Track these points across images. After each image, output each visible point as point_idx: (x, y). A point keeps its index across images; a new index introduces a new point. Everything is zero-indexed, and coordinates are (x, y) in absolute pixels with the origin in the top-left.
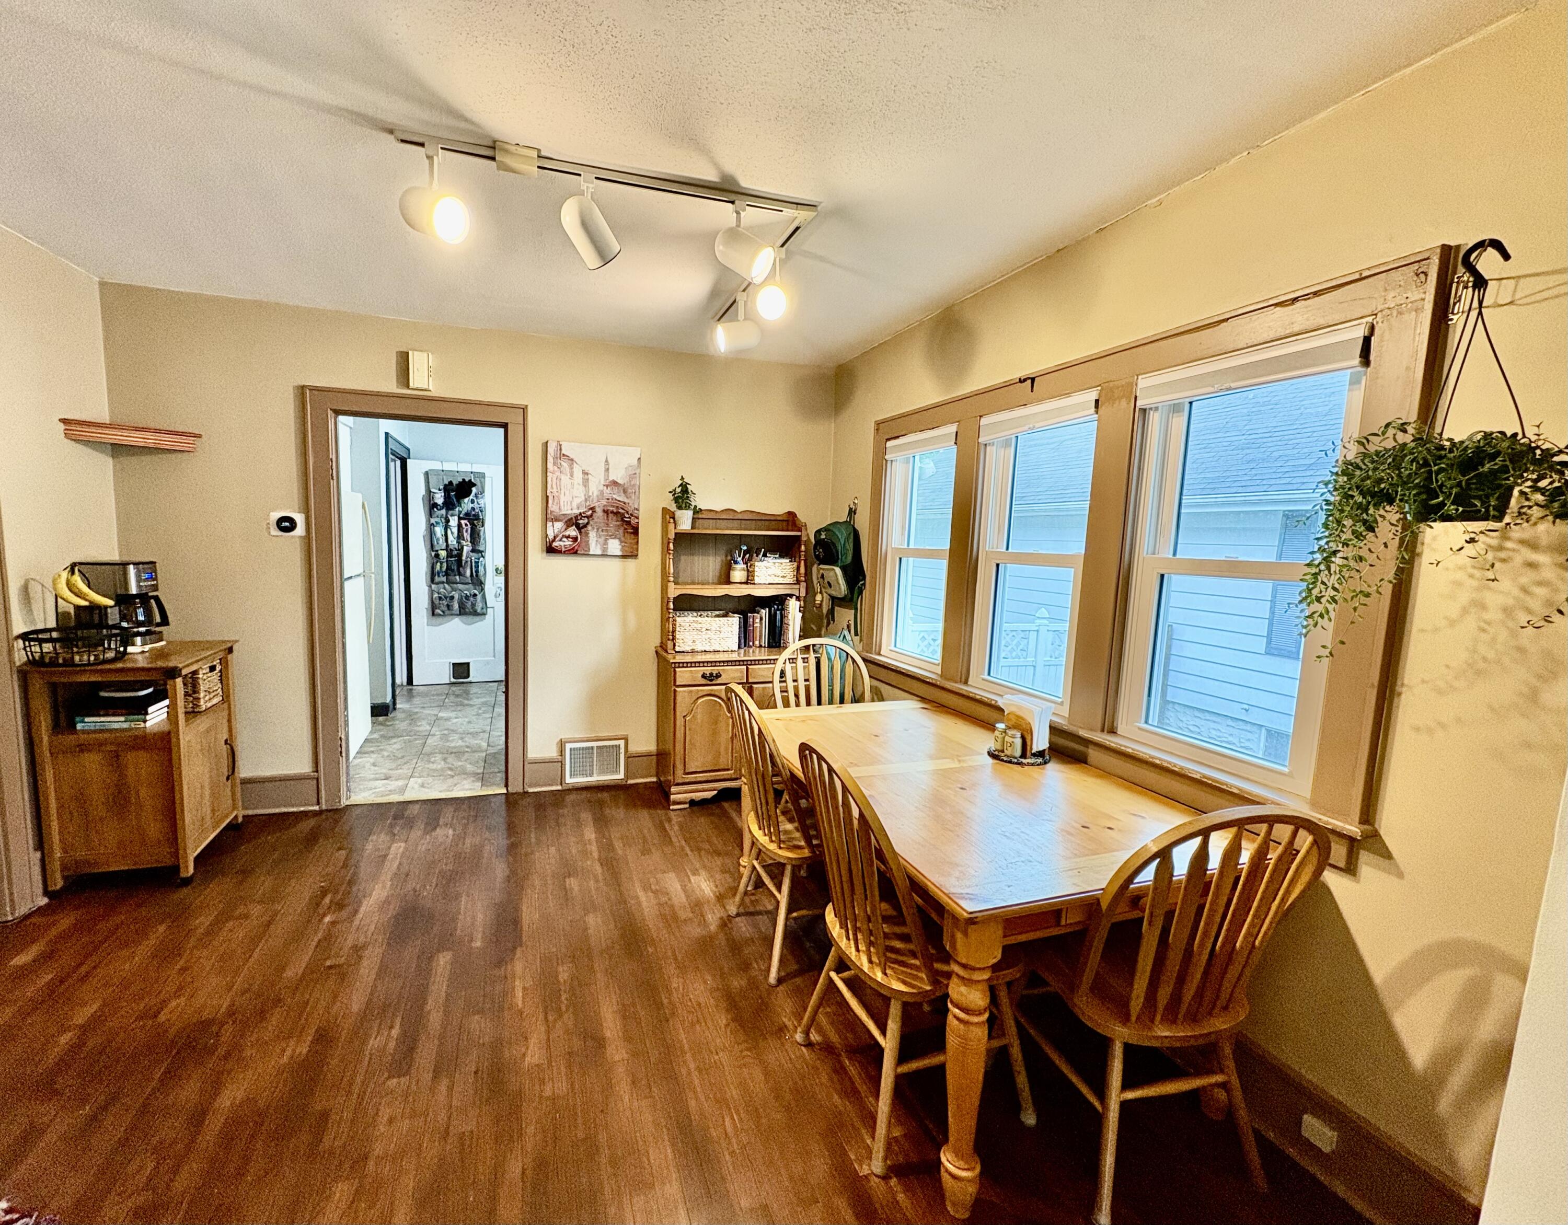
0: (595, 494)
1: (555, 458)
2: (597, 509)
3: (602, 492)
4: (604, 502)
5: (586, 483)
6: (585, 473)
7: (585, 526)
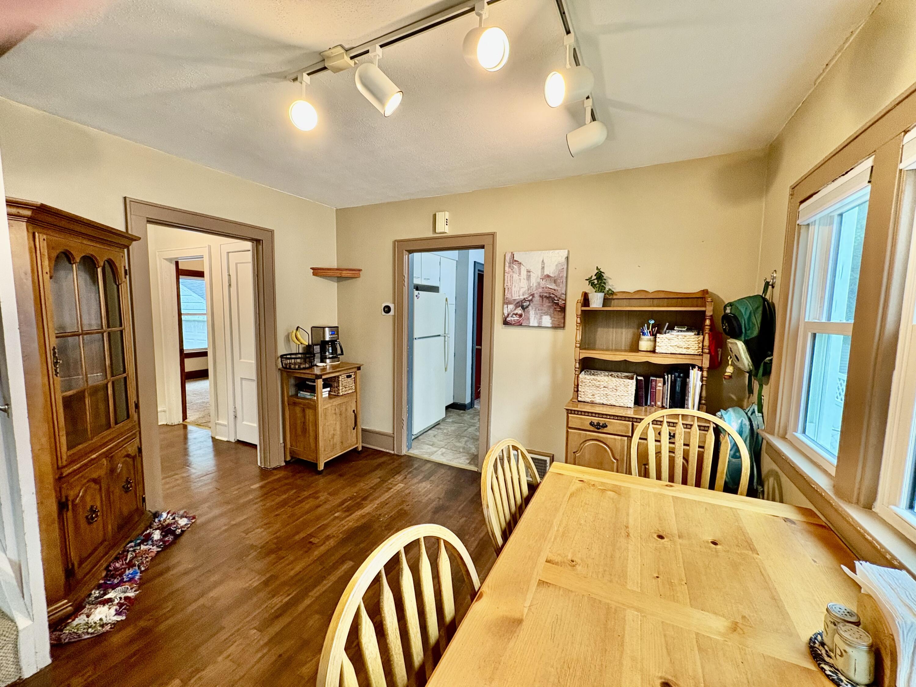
0: (535, 285)
1: (510, 263)
2: (536, 295)
3: (539, 284)
4: (540, 290)
5: (529, 277)
6: (529, 271)
7: (527, 307)
